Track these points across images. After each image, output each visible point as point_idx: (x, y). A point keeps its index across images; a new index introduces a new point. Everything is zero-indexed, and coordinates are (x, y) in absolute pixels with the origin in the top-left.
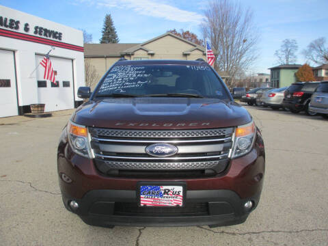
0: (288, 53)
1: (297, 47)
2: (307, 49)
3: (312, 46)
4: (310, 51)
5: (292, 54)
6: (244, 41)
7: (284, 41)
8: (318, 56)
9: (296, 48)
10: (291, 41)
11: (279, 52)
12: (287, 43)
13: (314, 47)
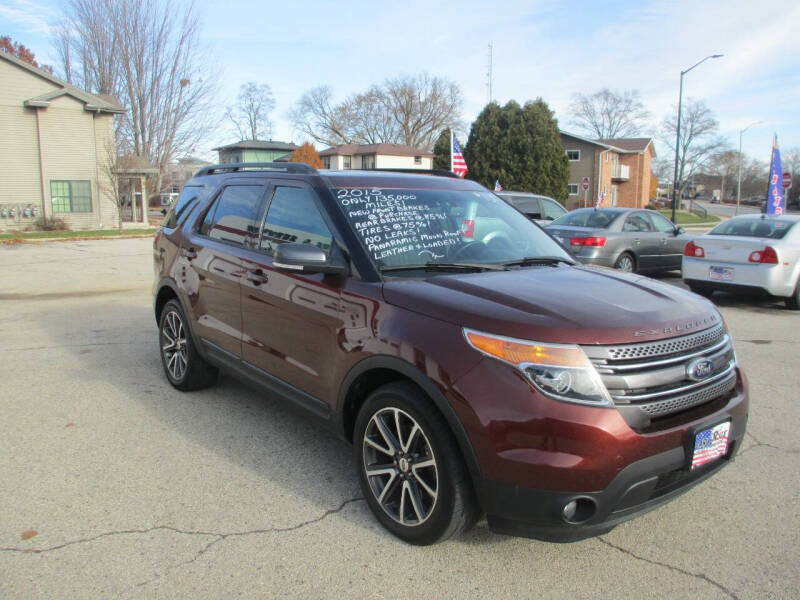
0: (255, 114)
1: (273, 101)
2: (297, 108)
3: (307, 104)
4: (303, 112)
5: (264, 118)
6: (184, 83)
7: (243, 87)
8: (318, 124)
9: (272, 103)
10: (258, 87)
11: (235, 111)
12: (251, 90)
13: (310, 105)
